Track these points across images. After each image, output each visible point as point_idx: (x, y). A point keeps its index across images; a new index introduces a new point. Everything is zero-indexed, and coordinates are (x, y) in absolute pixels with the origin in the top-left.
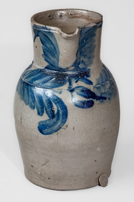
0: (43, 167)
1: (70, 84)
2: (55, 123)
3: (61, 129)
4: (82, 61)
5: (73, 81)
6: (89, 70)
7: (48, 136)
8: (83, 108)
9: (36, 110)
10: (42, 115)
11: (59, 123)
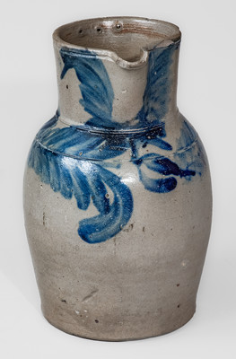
0: (86, 301)
1: (134, 150)
2: (111, 222)
3: (122, 232)
4: (152, 109)
5: (139, 144)
6: (163, 123)
7: (96, 245)
8: (159, 192)
9: (74, 199)
10: (86, 209)
11: (118, 222)
